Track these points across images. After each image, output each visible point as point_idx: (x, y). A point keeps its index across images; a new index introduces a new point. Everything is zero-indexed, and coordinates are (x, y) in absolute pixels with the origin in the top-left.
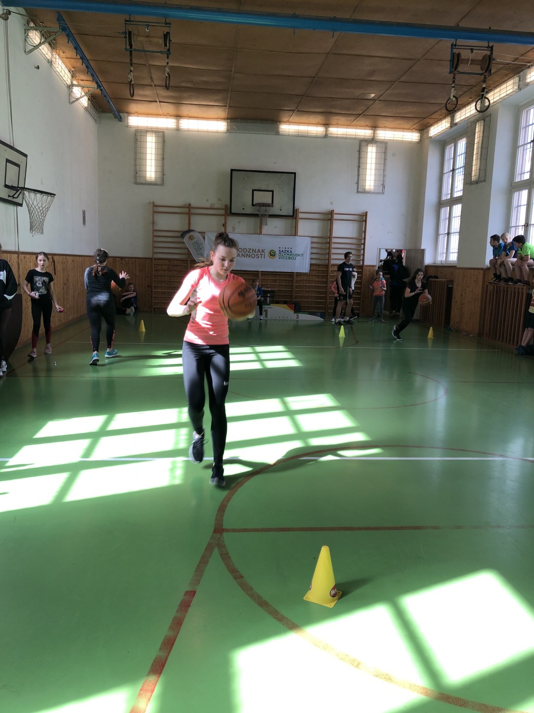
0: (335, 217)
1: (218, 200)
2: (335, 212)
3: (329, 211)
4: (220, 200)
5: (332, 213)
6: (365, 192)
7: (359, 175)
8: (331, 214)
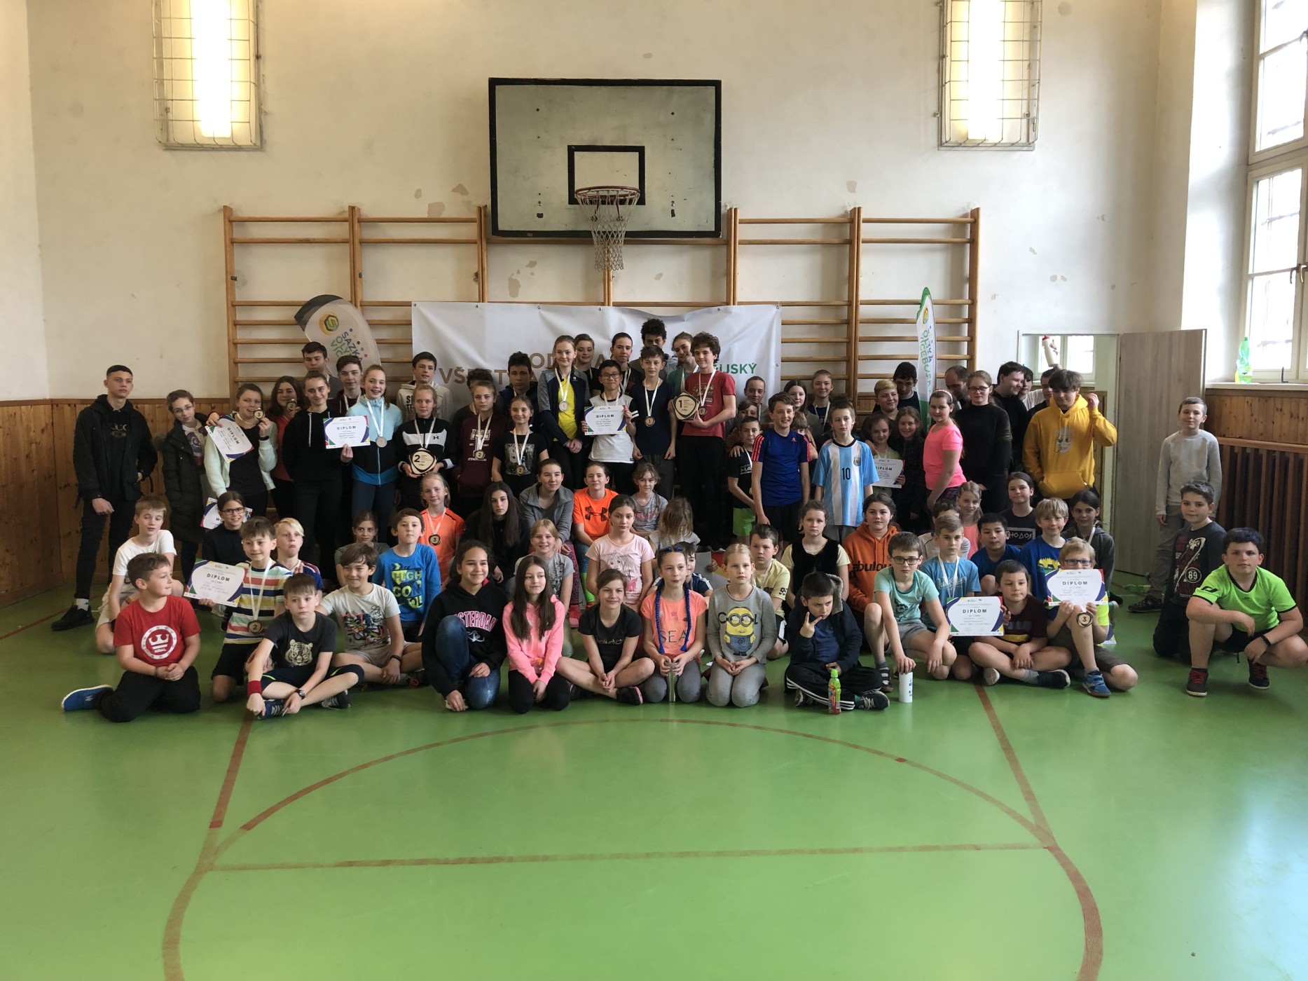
0: (866, 231)
1: (454, 190)
2: (863, 216)
3: (841, 212)
4: (460, 189)
5: (852, 219)
6: (964, 144)
7: (941, 85)
8: (852, 222)
